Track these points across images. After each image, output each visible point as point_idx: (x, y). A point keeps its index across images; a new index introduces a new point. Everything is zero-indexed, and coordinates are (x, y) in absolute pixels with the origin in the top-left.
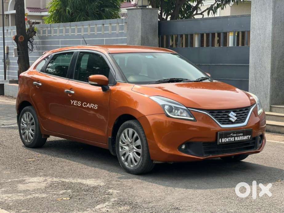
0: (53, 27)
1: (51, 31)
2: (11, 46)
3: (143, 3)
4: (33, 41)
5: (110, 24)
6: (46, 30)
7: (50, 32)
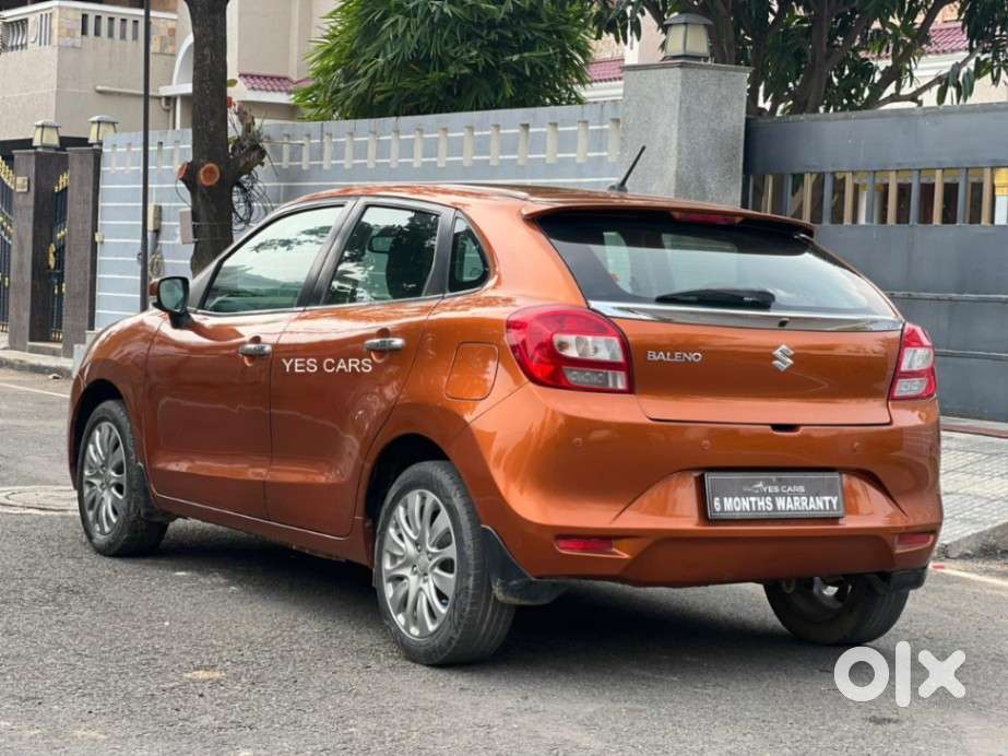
0: (330, 135)
1: (321, 151)
2: (173, 204)
3: (688, 48)
4: (252, 187)
5: (551, 124)
6: (302, 145)
7: (318, 153)
